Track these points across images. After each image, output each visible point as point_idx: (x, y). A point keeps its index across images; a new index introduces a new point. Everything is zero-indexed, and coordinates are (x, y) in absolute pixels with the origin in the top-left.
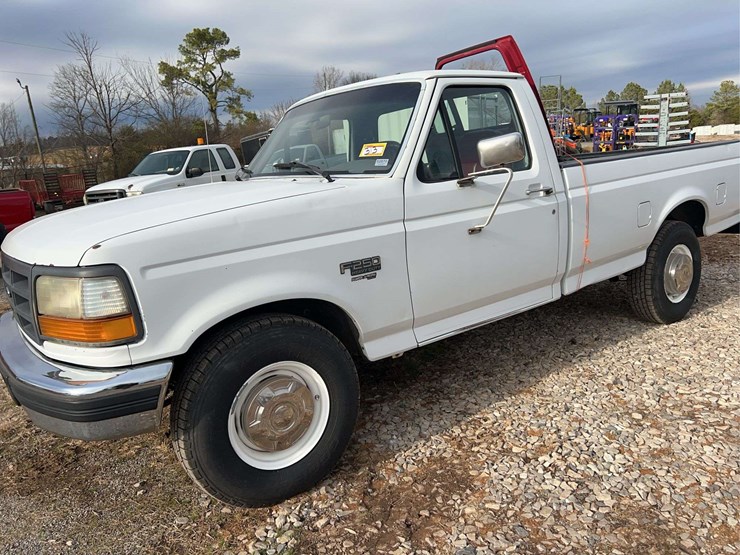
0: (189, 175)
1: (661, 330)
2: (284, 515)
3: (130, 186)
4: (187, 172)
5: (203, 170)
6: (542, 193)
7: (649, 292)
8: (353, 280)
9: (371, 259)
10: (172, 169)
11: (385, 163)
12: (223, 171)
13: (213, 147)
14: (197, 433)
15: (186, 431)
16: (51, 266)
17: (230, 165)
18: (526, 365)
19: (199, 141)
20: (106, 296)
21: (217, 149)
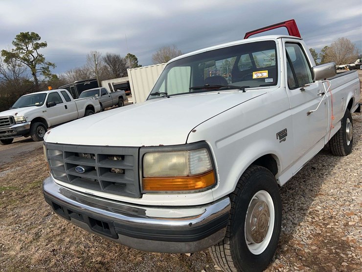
0: (48, 106)
3: (16, 114)
4: (47, 104)
5: (56, 102)
6: (321, 95)
8: (280, 142)
9: (284, 130)
10: (38, 104)
11: (271, 80)
12: (65, 103)
13: (59, 91)
14: (236, 239)
15: (231, 238)
16: (161, 146)
17: (68, 100)
19: (49, 88)
20: (201, 160)
21: (61, 92)
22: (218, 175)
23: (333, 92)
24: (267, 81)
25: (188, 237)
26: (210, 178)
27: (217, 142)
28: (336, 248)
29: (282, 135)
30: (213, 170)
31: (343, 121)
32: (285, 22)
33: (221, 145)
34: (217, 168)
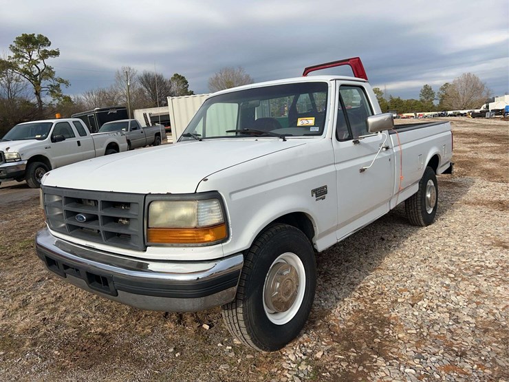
0: (53, 140)
1: (425, 230)
2: (291, 353)
3: (8, 149)
4: (52, 138)
5: (65, 136)
6: (384, 149)
7: (419, 208)
8: (317, 200)
9: (323, 187)
10: (40, 136)
11: (317, 129)
12: (78, 137)
13: (70, 120)
14: (250, 302)
15: (244, 301)
16: (168, 194)
17: (82, 133)
18: (366, 254)
19: (57, 115)
20: (211, 211)
21: (73, 122)
22: (231, 229)
23: (404, 147)
24: (312, 130)
25: (190, 292)
26: (221, 232)
27: (231, 193)
28: (374, 325)
29: (320, 193)
30: (225, 223)
31: (423, 183)
32: (349, 60)
33: (236, 197)
34: (230, 221)
